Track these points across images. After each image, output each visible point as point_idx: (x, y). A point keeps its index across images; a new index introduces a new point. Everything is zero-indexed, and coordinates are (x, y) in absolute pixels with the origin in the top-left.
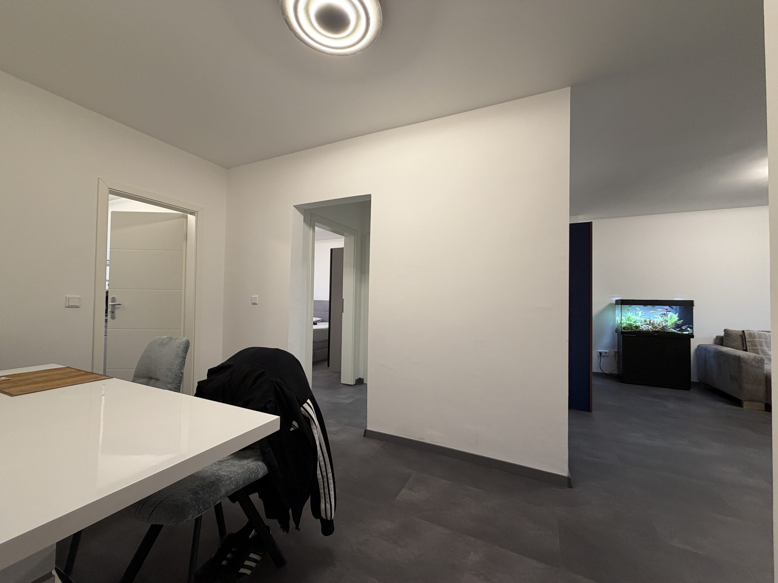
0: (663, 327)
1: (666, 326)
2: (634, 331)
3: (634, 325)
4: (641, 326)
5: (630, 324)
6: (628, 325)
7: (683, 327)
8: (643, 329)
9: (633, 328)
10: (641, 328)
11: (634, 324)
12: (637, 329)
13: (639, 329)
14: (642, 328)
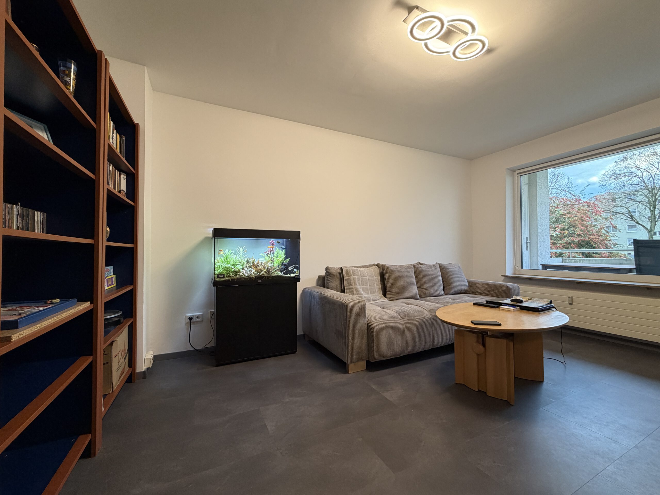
0: (268, 270)
1: (271, 268)
2: (232, 280)
3: (233, 270)
4: (242, 270)
5: (227, 268)
6: (225, 270)
7: (290, 268)
8: (245, 275)
9: (231, 274)
10: (241, 274)
11: (232, 267)
12: (236, 276)
13: (239, 275)
14: (243, 274)
